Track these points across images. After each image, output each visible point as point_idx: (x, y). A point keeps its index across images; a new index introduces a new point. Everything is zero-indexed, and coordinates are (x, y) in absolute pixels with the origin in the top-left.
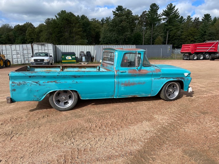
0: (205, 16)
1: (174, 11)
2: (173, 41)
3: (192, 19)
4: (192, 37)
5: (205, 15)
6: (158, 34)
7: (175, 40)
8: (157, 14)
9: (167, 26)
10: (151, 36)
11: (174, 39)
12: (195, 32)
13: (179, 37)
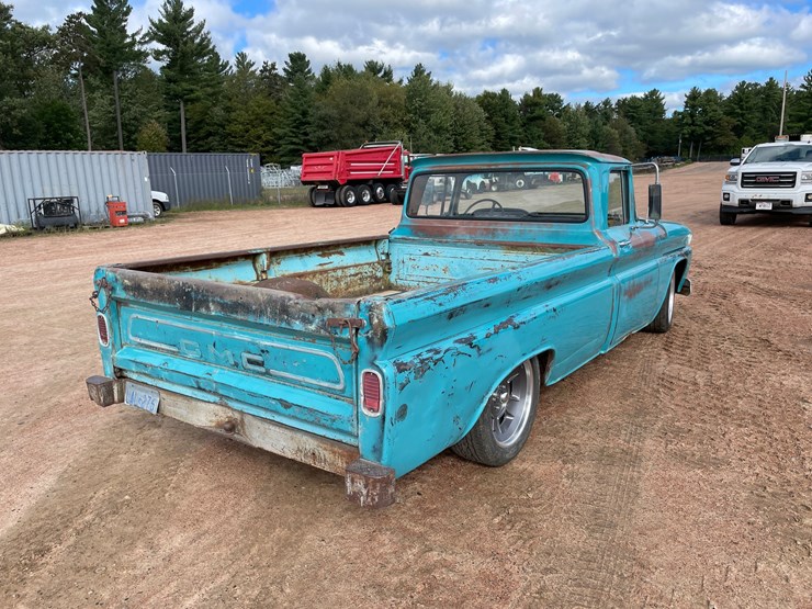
0: (291, 60)
1: (193, 27)
2: (199, 139)
3: (252, 65)
4: (264, 127)
5: (290, 56)
6: (143, 114)
7: (211, 138)
8: (123, 30)
9: (175, 82)
10: (115, 119)
11: (202, 133)
12: (272, 114)
13: (223, 126)
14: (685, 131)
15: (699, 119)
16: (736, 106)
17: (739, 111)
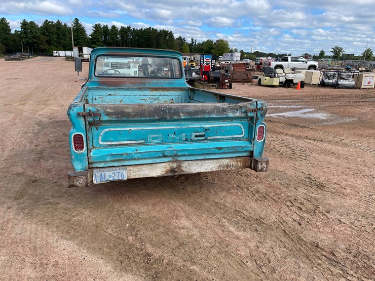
14: (24, 41)
15: (29, 36)
16: (46, 31)
17: (47, 33)
